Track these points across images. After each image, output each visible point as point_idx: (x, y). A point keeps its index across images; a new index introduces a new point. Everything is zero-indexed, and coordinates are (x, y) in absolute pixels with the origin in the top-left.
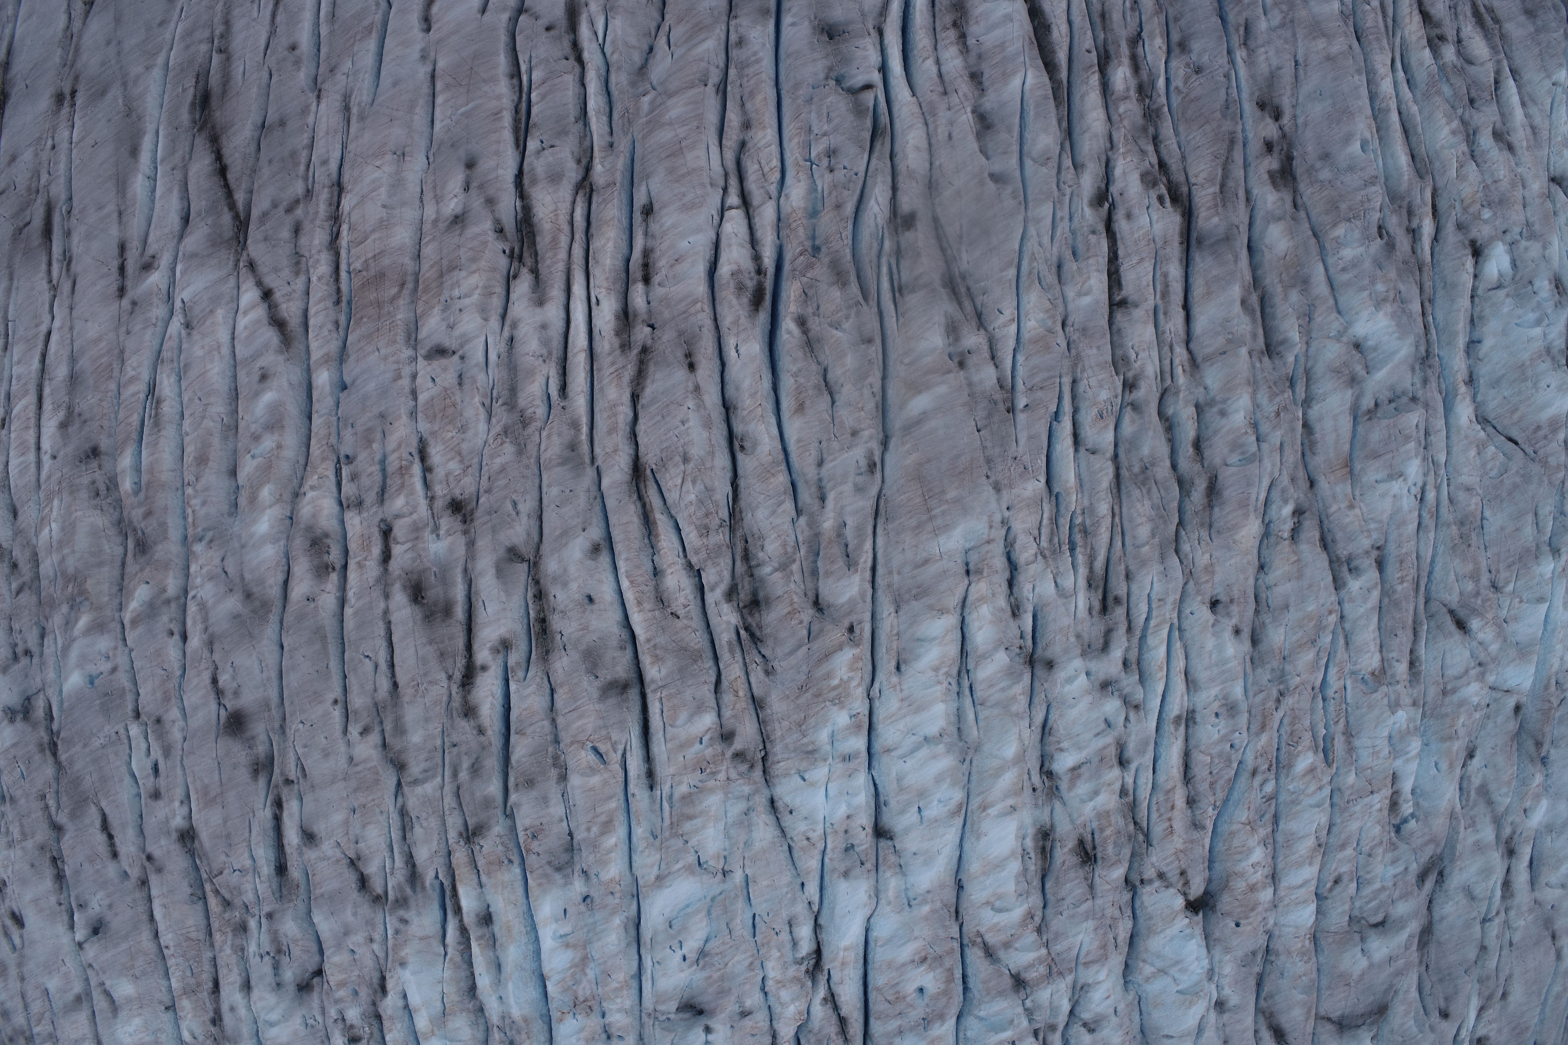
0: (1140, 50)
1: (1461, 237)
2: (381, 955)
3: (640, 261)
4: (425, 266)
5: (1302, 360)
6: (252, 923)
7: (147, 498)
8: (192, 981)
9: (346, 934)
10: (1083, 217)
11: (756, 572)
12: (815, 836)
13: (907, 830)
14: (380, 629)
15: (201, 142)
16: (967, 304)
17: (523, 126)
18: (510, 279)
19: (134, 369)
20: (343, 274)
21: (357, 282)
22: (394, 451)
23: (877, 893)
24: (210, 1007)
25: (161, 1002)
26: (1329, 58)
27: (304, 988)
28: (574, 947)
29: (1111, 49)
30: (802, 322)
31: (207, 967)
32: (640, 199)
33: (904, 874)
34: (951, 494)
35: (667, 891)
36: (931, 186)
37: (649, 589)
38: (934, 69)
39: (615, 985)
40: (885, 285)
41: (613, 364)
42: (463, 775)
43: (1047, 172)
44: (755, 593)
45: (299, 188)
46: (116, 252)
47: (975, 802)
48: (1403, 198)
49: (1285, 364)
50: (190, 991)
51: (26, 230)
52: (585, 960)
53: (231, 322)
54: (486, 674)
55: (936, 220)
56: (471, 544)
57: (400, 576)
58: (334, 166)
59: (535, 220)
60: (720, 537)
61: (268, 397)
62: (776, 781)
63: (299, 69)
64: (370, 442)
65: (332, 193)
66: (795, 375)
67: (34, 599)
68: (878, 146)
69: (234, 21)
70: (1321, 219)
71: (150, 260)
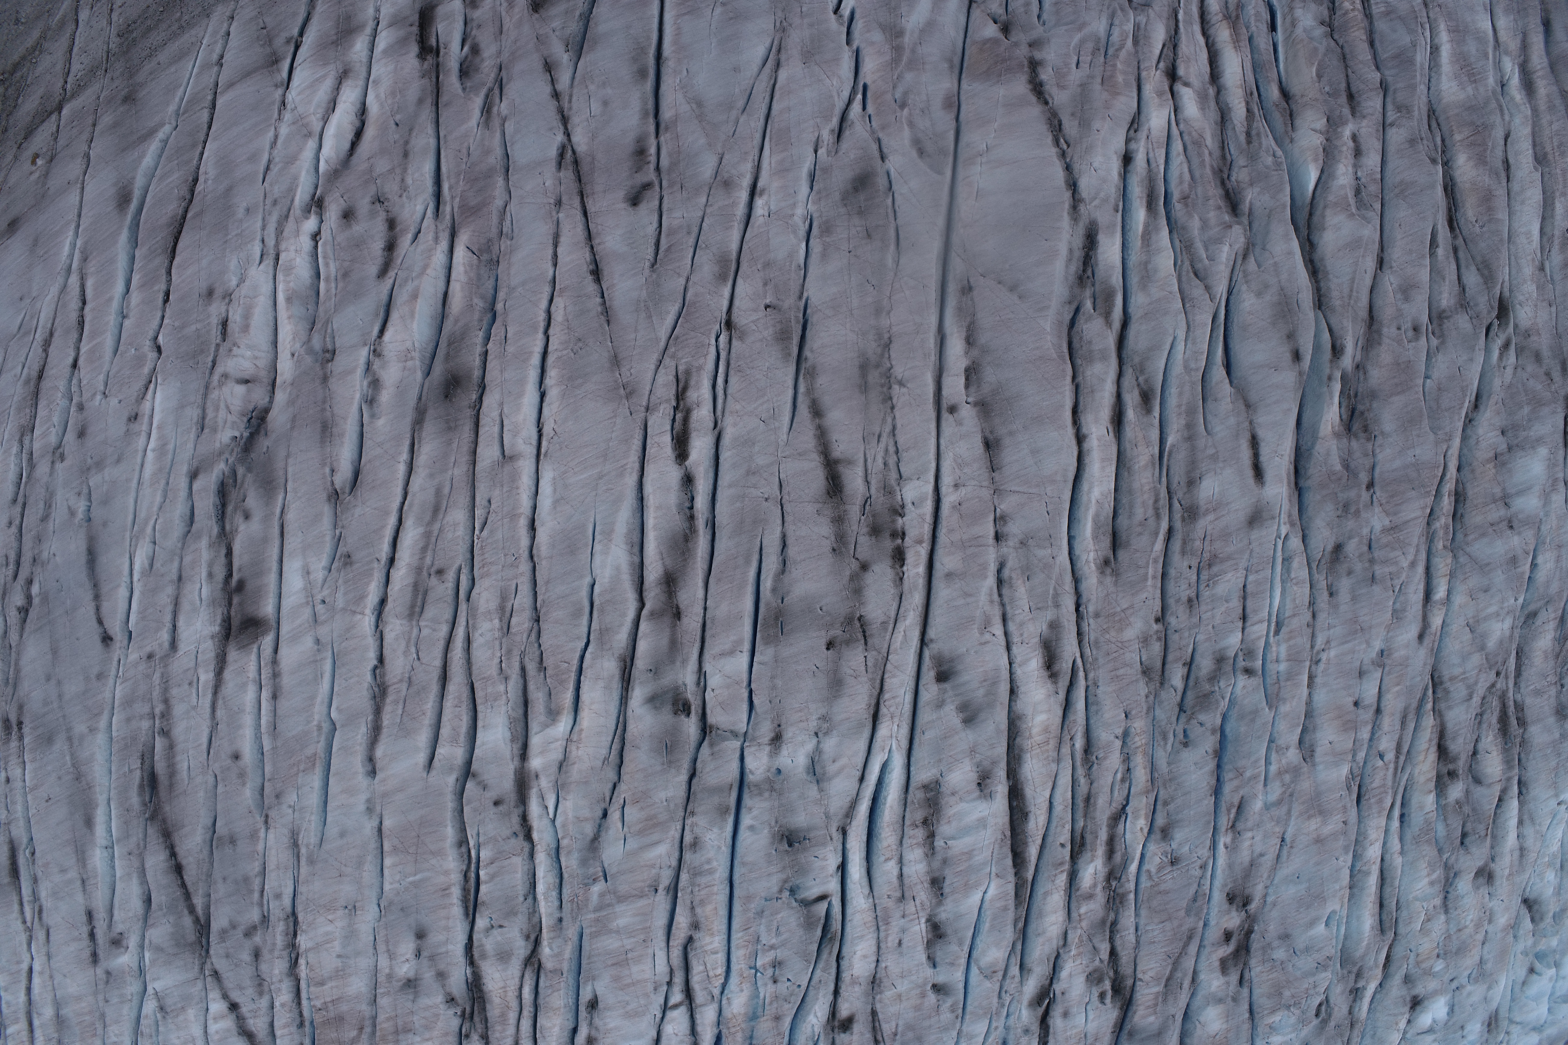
0: (1121, 826)
1: (1404, 992)
10: (1019, 1018)
17: (471, 897)
20: (304, 1002)
21: (318, 1018)
26: (1319, 841)
29: (1089, 838)
32: (586, 995)
36: (875, 982)
38: (895, 872)
43: (991, 986)
45: (255, 915)
48: (1354, 964)
55: (874, 1013)
58: (287, 901)
63: (244, 784)
65: (288, 925)
68: (825, 956)
69: (173, 702)
70: (1262, 1001)
71: (119, 937)
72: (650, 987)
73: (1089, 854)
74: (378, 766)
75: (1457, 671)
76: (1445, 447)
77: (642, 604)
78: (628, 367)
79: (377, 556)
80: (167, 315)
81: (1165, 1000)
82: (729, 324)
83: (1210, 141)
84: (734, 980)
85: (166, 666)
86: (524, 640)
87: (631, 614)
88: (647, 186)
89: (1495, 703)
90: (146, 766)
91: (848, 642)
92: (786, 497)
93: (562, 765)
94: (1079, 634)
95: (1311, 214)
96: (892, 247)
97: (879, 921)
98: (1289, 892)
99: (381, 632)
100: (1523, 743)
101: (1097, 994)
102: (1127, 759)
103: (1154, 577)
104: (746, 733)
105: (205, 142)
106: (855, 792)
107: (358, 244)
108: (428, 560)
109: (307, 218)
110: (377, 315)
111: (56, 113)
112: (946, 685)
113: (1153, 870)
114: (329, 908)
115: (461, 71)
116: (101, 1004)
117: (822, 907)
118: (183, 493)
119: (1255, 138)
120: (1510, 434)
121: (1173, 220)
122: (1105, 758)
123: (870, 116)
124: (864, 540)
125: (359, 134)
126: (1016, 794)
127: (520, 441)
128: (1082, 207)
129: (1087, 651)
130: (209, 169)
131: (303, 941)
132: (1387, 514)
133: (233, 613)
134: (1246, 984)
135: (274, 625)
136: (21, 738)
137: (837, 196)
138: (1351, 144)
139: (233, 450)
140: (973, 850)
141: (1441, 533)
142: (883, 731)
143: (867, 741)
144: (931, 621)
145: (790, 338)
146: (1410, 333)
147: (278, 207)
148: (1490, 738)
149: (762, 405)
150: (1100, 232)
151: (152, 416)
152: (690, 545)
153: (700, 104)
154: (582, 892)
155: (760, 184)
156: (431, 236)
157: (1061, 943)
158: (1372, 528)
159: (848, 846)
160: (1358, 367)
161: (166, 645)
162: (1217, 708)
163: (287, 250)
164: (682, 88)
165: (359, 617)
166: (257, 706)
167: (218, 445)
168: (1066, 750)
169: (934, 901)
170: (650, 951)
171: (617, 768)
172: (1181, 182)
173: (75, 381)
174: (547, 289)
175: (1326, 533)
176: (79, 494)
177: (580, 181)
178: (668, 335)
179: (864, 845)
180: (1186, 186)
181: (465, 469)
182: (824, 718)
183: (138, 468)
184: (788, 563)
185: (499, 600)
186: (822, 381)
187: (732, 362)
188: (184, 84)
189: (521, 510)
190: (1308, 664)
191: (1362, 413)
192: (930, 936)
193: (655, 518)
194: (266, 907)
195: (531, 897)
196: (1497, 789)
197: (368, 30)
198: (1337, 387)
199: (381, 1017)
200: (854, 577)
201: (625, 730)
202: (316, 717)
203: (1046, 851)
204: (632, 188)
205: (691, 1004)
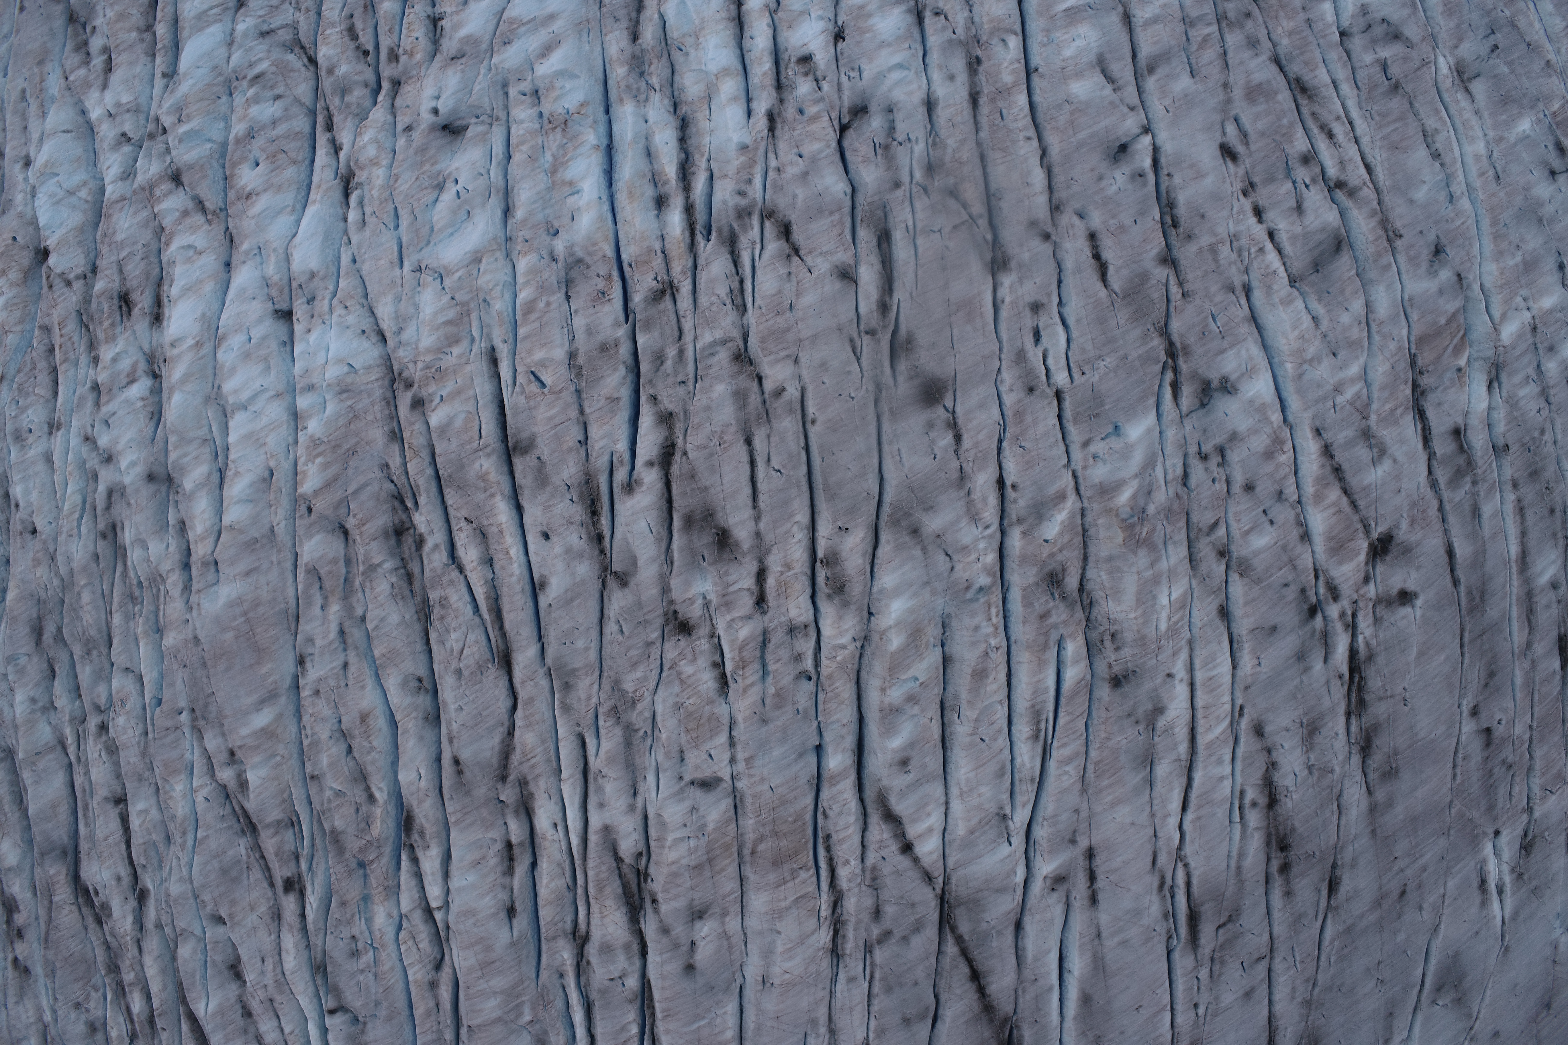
2: (771, 156)
4: (733, 869)
6: (918, 175)
7: (1047, 634)
8: (1000, 104)
9: (805, 175)
11: (397, 562)
12: (339, 311)
13: (260, 320)
14: (762, 499)
15: (1005, 1007)
18: (646, 852)
19: (1067, 773)
22: (752, 685)
23: (288, 259)
24: (982, 77)
25: (1042, 76)
27: (860, 110)
28: (564, 183)
30: (371, 798)
31: (984, 120)
33: (264, 278)
34: (230, 635)
35: (469, 248)
37: (493, 547)
39: (524, 148)
41: (533, 766)
42: (671, 352)
44: (399, 542)
46: (1101, 896)
47: (207, 349)
50: (1003, 92)
52: (554, 170)
53: (950, 820)
54: (647, 458)
56: (665, 590)
57: (744, 555)
59: (624, 909)
60: (433, 596)
61: (896, 742)
62: (378, 362)
64: (778, 694)
66: (372, 749)
67: (1194, 518)
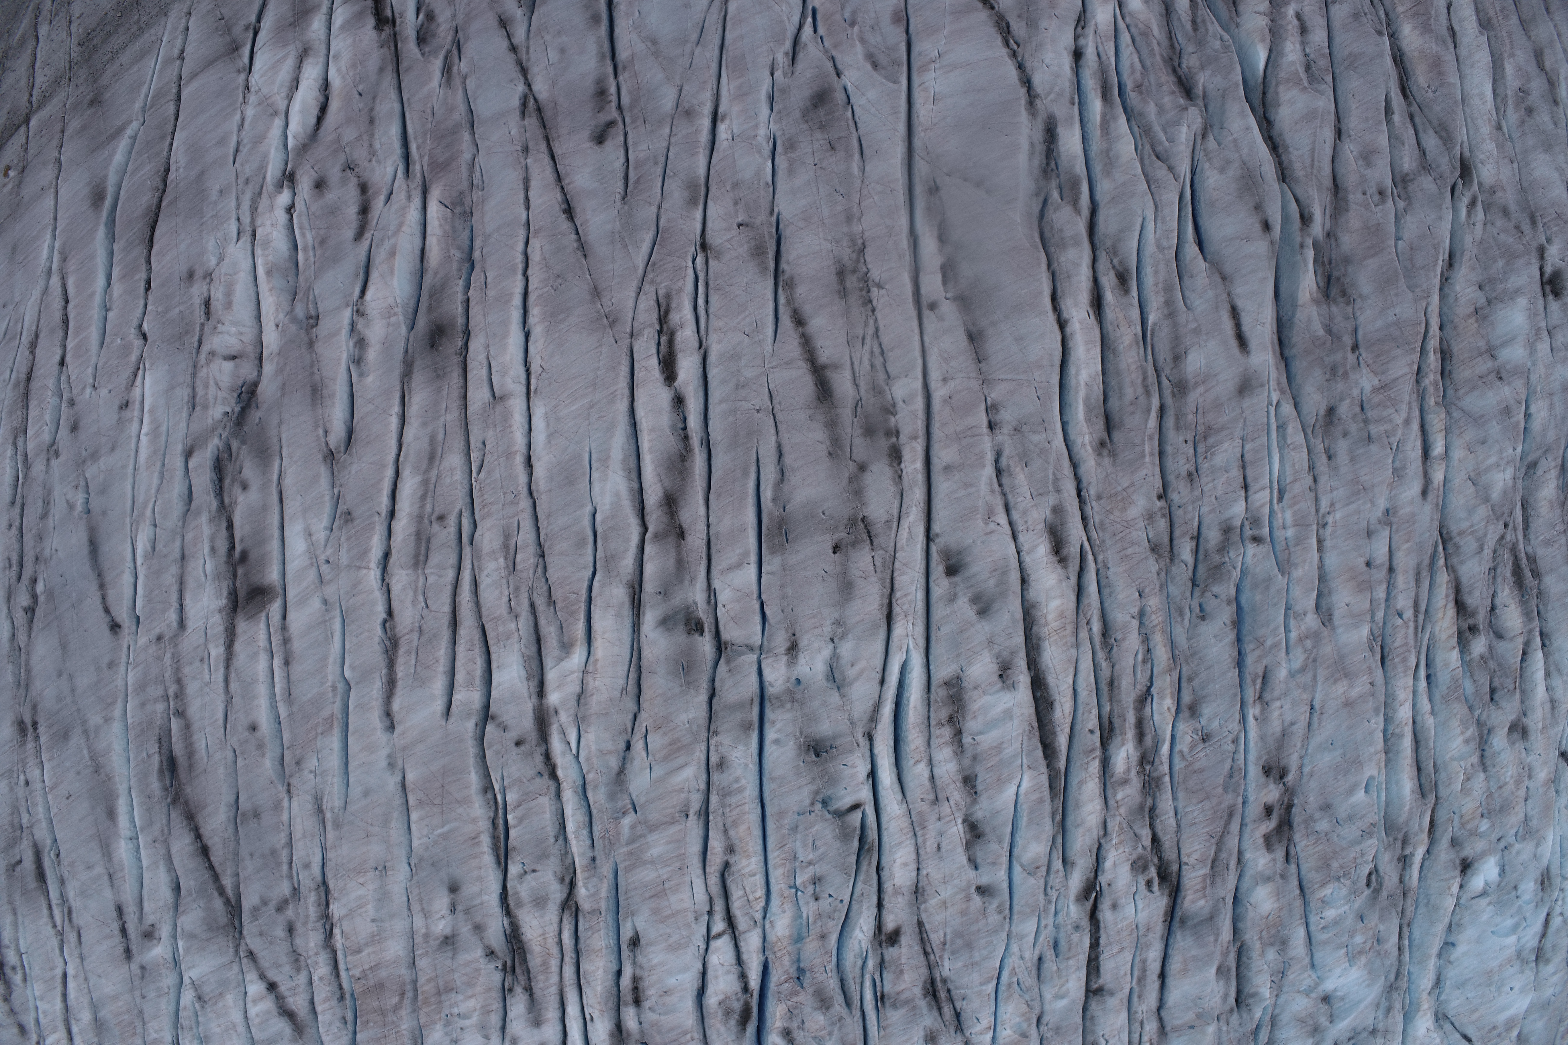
0: (1148, 709)
1: (1453, 855)
3: (630, 987)
5: (1270, 1009)
10: (1068, 914)
16: (947, 1011)
17: (502, 844)
20: (343, 974)
21: (358, 988)
26: (1348, 704)
29: (1117, 722)
32: (627, 933)
36: (918, 891)
38: (926, 774)
40: (869, 996)
43: (1035, 883)
45: (285, 889)
48: (1399, 830)
49: (1252, 1019)
51: (18, 869)
55: (920, 924)
58: (316, 870)
63: (263, 755)
65: (319, 895)
68: (864, 867)
69: (186, 681)
70: (1311, 876)
71: (150, 929)
72: (691, 917)
73: (1119, 738)
74: (396, 720)
75: (1465, 525)
76: (1424, 304)
77: (645, 528)
78: (609, 297)
79: (378, 509)
80: (150, 302)
81: (1213, 882)
82: (704, 246)
83: (1157, 31)
84: (775, 901)
85: (176, 645)
86: (531, 575)
87: (635, 539)
88: (611, 124)
89: (1507, 556)
90: (164, 751)
91: (854, 544)
92: (777, 407)
93: (580, 698)
94: (1084, 518)
95: (1264, 93)
96: (857, 156)
97: (916, 826)
98: (1325, 761)
99: (388, 585)
100: (1540, 594)
101: (1143, 883)
102: (1146, 639)
103: (1151, 454)
104: (761, 646)
105: (173, 133)
106: (877, 695)
107: (333, 211)
108: (428, 507)
109: (280, 193)
110: (357, 276)
111: (24, 126)
112: (956, 579)
113: (1186, 750)
114: (359, 871)
115: (418, 38)
116: (138, 1001)
117: (856, 816)
118: (180, 473)
119: (1200, 25)
120: (1487, 288)
121: (1129, 109)
122: (1124, 639)
123: (821, 38)
124: (859, 441)
125: (323, 109)
126: (1038, 684)
127: (509, 381)
128: (1038, 102)
129: (1094, 534)
130: (179, 157)
131: (336, 910)
132: (1375, 373)
133: (238, 585)
134: (1293, 860)
135: (281, 591)
136: (37, 738)
137: (797, 114)
138: (1296, 22)
139: (225, 426)
140: (1002, 743)
141: (1431, 389)
142: (898, 630)
143: (884, 643)
144: (934, 515)
145: (764, 253)
146: (1376, 197)
147: (251, 185)
148: (1507, 592)
149: (744, 319)
150: (1059, 125)
151: (142, 402)
152: (687, 464)
153: (654, 42)
154: (612, 826)
155: (721, 111)
156: (403, 195)
157: (1102, 833)
158: (1362, 389)
159: (876, 751)
160: (1328, 235)
161: (175, 625)
162: (1230, 579)
163: (263, 225)
164: (636, 29)
165: (364, 571)
166: (269, 675)
167: (210, 421)
168: (1084, 634)
169: (968, 800)
170: (687, 879)
171: (636, 699)
172: (1133, 72)
173: (63, 378)
174: (522, 232)
175: (1317, 397)
176: (77, 487)
177: (544, 127)
178: (645, 262)
179: (892, 750)
180: (1138, 74)
181: (457, 414)
182: (838, 623)
183: (132, 454)
184: (786, 471)
185: (502, 539)
186: (801, 290)
187: (710, 282)
188: (148, 81)
189: (517, 448)
190: (1315, 527)
191: (1338, 279)
192: (968, 837)
193: (650, 441)
194: (295, 879)
195: (561, 838)
196: (1520, 641)
197: (324, 9)
198: (1310, 254)
199: (422, 980)
200: (853, 479)
201: (640, 658)
202: (330, 678)
203: (1076, 740)
204: (596, 127)
205: (734, 933)
